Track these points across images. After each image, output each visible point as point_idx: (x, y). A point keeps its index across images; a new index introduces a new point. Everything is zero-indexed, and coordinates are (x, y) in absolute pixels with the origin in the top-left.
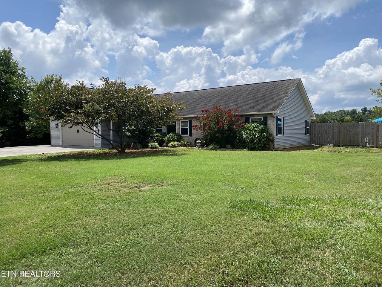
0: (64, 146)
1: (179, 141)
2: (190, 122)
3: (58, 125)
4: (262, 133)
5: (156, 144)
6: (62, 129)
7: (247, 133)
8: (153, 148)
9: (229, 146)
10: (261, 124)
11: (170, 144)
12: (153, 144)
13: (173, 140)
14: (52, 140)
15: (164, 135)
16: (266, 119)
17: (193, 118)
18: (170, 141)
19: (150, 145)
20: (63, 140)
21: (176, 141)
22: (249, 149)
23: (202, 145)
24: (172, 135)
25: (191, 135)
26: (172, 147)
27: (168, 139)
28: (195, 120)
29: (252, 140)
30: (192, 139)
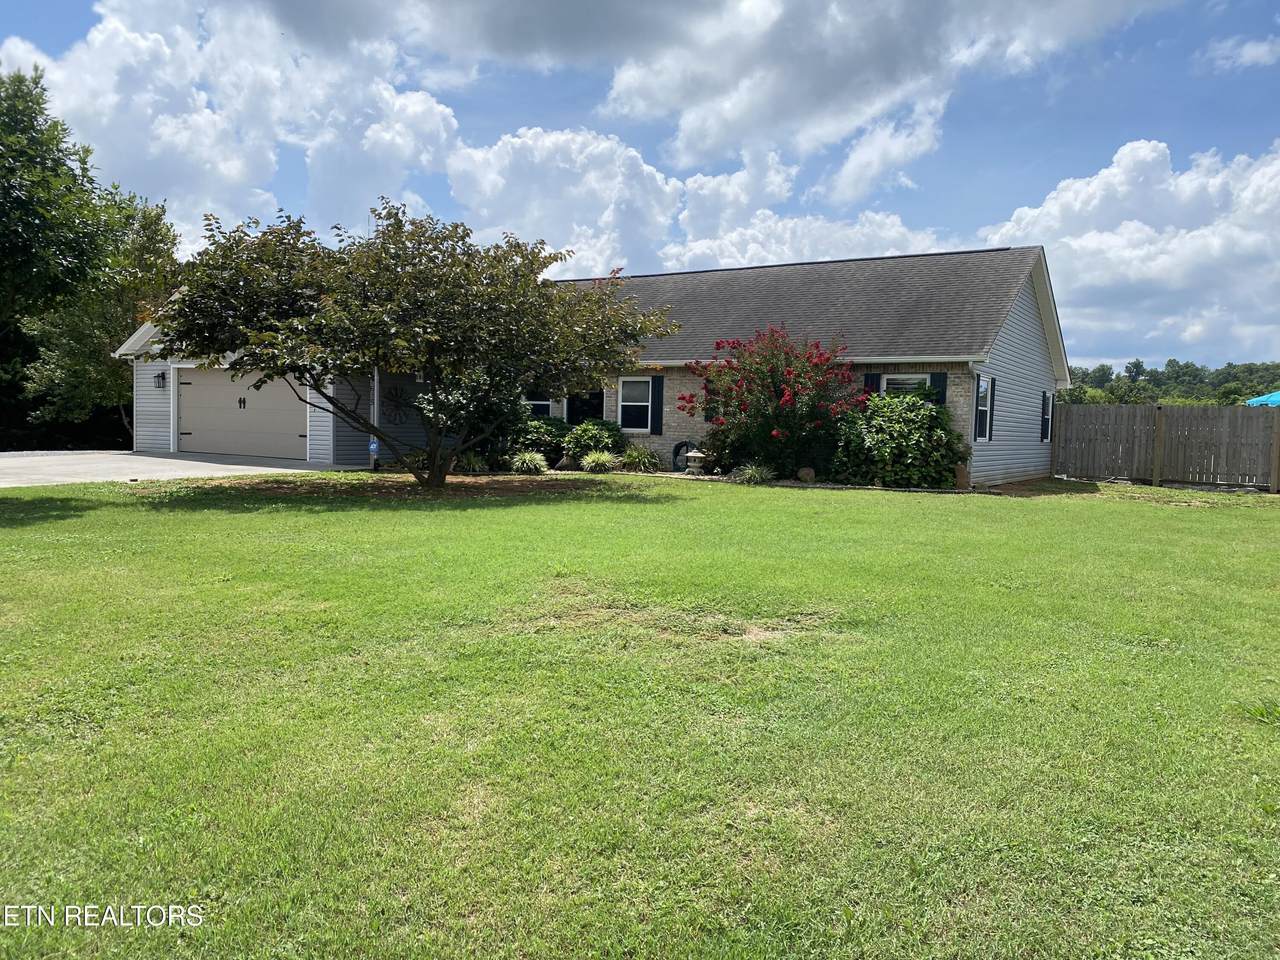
0: (182, 454)
1: (618, 447)
2: (658, 383)
3: (162, 377)
4: (931, 429)
5: (538, 458)
6: (179, 395)
7: (880, 430)
8: (529, 471)
9: (806, 472)
10: (927, 397)
11: (589, 460)
12: (527, 456)
13: (598, 446)
14: (140, 433)
15: (562, 429)
16: (940, 379)
17: (667, 369)
18: (586, 449)
19: (517, 461)
20: (181, 434)
21: (606, 448)
22: (887, 485)
23: (707, 468)
24: (589, 428)
25: (657, 430)
26: (593, 470)
27: (577, 442)
28: (675, 376)
29: (899, 455)
30: (664, 445)
